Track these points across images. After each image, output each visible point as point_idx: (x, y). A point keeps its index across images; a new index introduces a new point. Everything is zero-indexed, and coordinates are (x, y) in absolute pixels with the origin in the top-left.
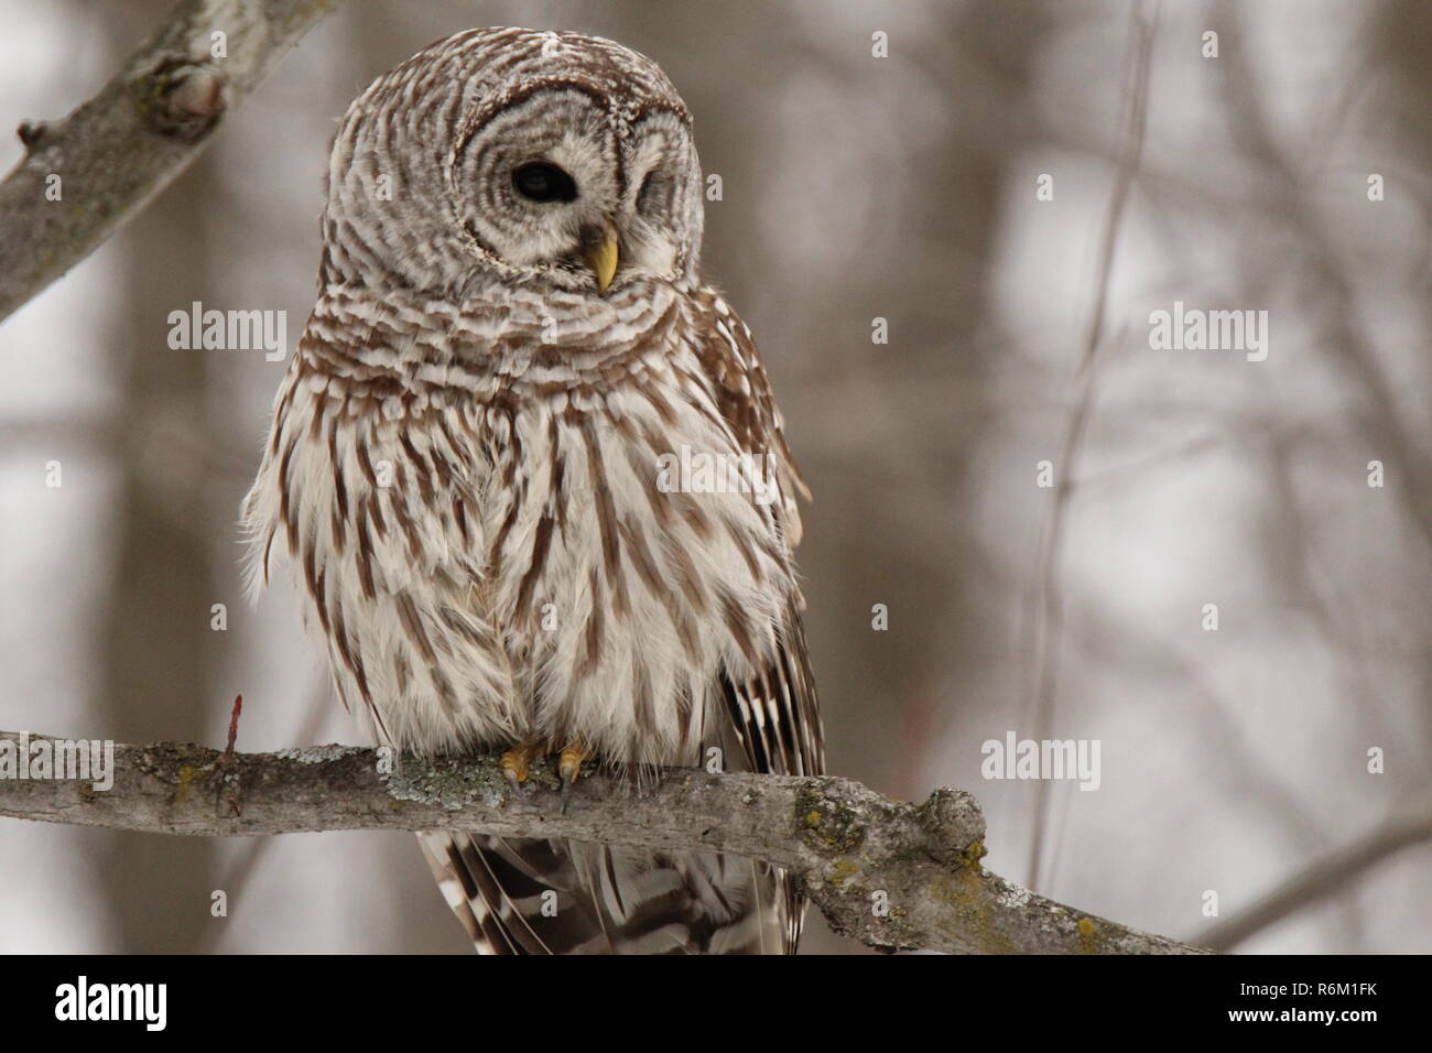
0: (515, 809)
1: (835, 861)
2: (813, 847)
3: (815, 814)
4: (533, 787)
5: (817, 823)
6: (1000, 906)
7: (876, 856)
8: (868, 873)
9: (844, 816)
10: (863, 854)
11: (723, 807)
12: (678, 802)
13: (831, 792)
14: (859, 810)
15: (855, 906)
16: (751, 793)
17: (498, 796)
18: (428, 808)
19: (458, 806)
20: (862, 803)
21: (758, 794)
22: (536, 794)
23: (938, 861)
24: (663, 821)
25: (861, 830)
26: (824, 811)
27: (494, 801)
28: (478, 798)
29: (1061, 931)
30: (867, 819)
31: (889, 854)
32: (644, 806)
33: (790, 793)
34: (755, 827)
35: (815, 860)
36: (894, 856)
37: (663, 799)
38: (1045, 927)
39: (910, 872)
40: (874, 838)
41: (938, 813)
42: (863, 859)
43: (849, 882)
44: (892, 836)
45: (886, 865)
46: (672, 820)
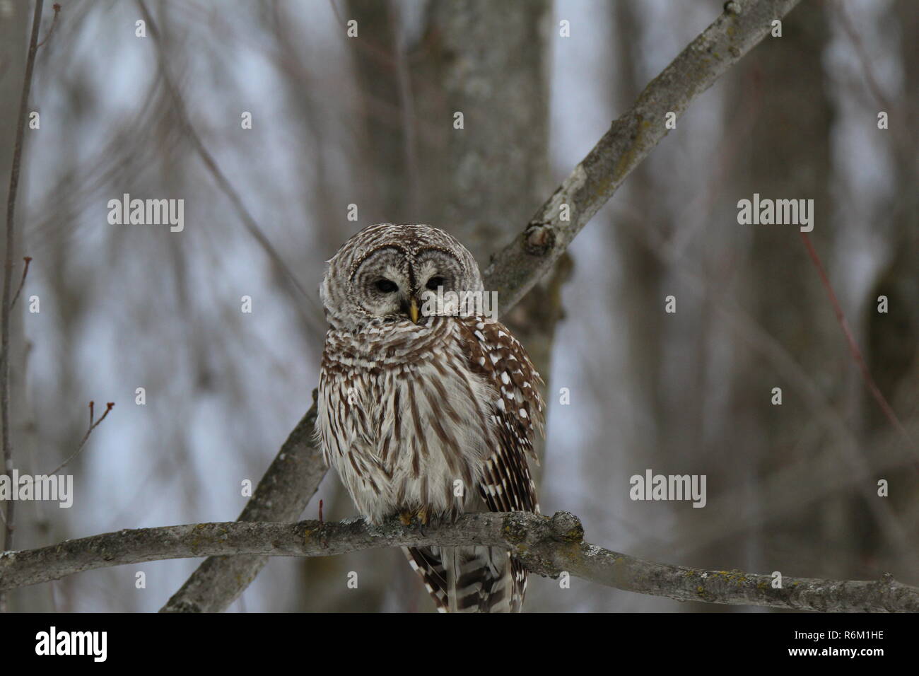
0: (409, 536)
1: (518, 545)
2: (509, 540)
3: (508, 527)
4: (413, 527)
5: (508, 531)
6: (585, 556)
7: (532, 542)
8: (531, 548)
9: (518, 527)
10: (527, 542)
11: (477, 528)
12: (463, 527)
13: (515, 518)
14: (525, 524)
15: (531, 562)
16: (488, 521)
17: (402, 531)
18: (382, 538)
19: (391, 537)
20: (526, 521)
21: (490, 521)
22: (415, 529)
23: (557, 541)
24: (458, 536)
25: (525, 532)
26: (511, 526)
27: (401, 533)
28: (395, 533)
29: (609, 563)
30: (527, 527)
31: (538, 540)
32: (451, 530)
33: (502, 519)
34: (489, 535)
35: (512, 545)
36: (540, 541)
37: (457, 527)
38: (603, 563)
39: (548, 547)
40: (532, 535)
41: (553, 522)
42: (528, 543)
43: (525, 553)
44: (538, 533)
45: (537, 545)
46: (461, 535)
